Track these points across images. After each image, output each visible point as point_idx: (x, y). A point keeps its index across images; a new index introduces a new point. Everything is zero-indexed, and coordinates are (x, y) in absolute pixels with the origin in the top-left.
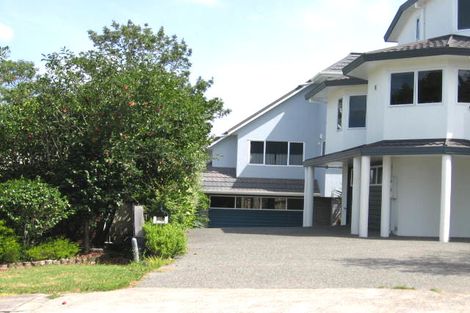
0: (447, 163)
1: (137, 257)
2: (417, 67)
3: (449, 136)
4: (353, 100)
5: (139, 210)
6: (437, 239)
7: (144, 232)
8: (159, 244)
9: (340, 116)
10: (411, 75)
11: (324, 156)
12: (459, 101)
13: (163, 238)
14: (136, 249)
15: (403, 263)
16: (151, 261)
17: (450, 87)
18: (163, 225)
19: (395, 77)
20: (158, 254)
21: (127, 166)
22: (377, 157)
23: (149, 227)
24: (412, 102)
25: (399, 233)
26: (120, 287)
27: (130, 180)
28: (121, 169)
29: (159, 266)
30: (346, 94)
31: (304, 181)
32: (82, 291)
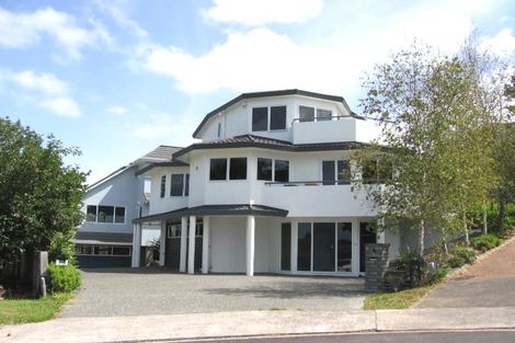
0: (252, 221)
1: (45, 293)
2: (228, 155)
3: (252, 203)
4: (174, 177)
5: (44, 255)
6: (244, 274)
7: (49, 273)
8: (63, 282)
9: (163, 186)
10: (225, 160)
11: (141, 218)
12: (259, 178)
13: (65, 277)
14: (44, 286)
15: (247, 291)
16: (58, 296)
17: (252, 169)
18: (63, 267)
19: (213, 162)
20: (62, 290)
21: (31, 220)
22: (200, 217)
23: (52, 269)
24: (225, 179)
25: (213, 270)
26: (48, 318)
27: (31, 232)
28: (26, 222)
29: (67, 300)
30: (169, 173)
31: (132, 235)
32: (15, 323)
